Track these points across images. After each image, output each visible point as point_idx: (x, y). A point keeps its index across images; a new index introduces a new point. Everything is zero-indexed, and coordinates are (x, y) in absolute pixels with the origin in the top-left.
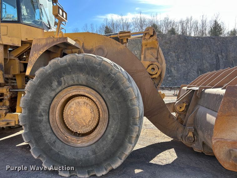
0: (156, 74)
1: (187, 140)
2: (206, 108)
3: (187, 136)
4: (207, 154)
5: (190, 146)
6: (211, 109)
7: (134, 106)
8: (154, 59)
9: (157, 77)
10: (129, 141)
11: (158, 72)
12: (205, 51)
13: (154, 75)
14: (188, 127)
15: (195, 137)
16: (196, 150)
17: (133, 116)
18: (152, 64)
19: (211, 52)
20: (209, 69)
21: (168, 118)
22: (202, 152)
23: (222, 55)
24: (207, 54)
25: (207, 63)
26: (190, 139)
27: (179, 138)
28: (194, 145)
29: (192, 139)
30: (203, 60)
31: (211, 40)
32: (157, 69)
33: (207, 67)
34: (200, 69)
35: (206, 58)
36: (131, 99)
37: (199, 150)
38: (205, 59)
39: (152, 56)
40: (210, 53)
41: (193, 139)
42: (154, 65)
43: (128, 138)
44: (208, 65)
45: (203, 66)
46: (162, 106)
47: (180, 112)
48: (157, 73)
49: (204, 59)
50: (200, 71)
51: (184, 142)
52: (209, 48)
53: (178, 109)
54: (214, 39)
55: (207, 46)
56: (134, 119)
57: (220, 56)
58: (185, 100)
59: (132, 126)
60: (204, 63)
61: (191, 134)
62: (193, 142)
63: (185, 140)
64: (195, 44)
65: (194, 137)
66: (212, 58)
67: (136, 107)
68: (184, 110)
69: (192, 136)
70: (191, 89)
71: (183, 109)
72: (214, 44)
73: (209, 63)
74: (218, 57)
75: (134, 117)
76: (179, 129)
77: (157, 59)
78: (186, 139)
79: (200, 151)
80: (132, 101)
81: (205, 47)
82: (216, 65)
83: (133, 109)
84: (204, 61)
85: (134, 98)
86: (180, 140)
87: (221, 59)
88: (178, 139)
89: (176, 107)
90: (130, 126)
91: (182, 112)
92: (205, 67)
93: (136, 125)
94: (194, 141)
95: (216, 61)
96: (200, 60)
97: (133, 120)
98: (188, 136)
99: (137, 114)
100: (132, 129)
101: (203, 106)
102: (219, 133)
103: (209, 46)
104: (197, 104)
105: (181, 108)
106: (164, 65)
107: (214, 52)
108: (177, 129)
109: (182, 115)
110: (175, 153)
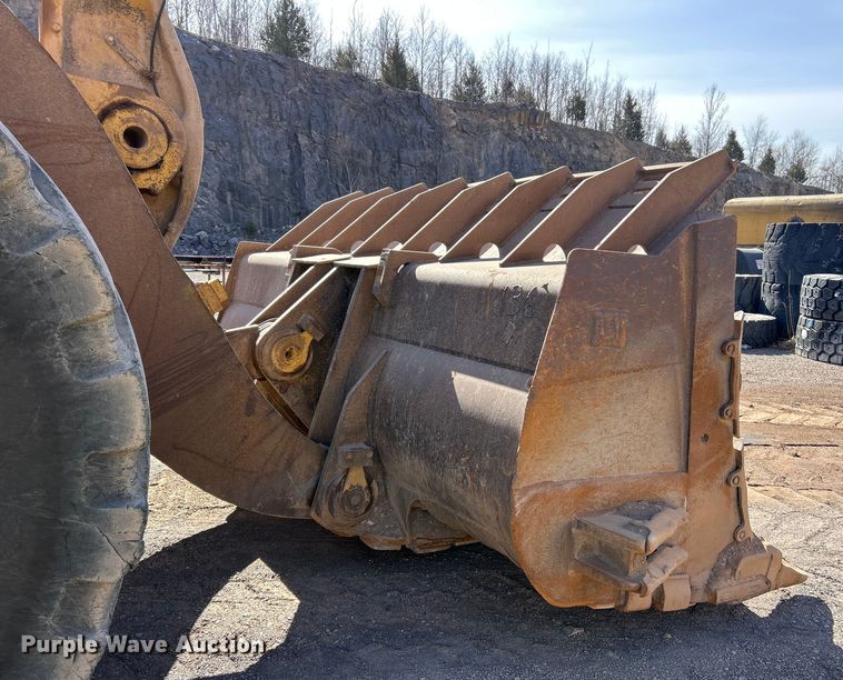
0: (157, 166)
1: (343, 507)
2: (436, 349)
3: (339, 488)
4: (422, 552)
5: (350, 533)
6: (470, 357)
7: (101, 372)
8: (131, 74)
9: (160, 187)
10: (62, 617)
11: (167, 159)
12: (248, 111)
13: (143, 170)
14: (342, 444)
15: (374, 485)
16: (380, 543)
17: (96, 446)
18: (126, 105)
19: (271, 117)
20: (267, 187)
21: (243, 411)
22: (403, 547)
23: (310, 137)
24: (257, 126)
25: (256, 162)
26: (355, 500)
27: (297, 506)
28: (370, 523)
29: (362, 499)
30: (241, 147)
31: (272, 67)
32: (163, 139)
33: (258, 179)
34: (230, 183)
35: (255, 141)
36: (71, 321)
37: (390, 543)
38: (249, 143)
39: (114, 56)
40: (268, 122)
41: (367, 499)
42: (139, 111)
43: (57, 605)
44: (261, 170)
45: (243, 174)
46: (208, 351)
47: (285, 374)
48: (162, 161)
49: (245, 143)
50: (232, 190)
51: (324, 519)
52: (263, 103)
53: (275, 362)
54: (279, 64)
55: (254, 90)
56: (103, 461)
57: (303, 140)
58: (306, 317)
59: (86, 515)
60: (249, 162)
61: (357, 478)
62: (366, 510)
63: (331, 510)
64: (209, 72)
65: (370, 488)
66: (277, 142)
67: (115, 377)
68: (305, 364)
69: (364, 484)
70: (331, 265)
71: (300, 358)
72: (282, 86)
73: (265, 162)
74: (297, 142)
75: (106, 450)
76: (296, 464)
77: (150, 77)
78: (336, 507)
79: (395, 543)
80: (86, 337)
81: (249, 92)
82: (292, 174)
83: (92, 396)
84: (246, 153)
85: (97, 311)
86: (300, 516)
87: (305, 154)
88: (292, 511)
89: (266, 350)
90: (75, 518)
91: (292, 374)
92: (250, 175)
93: (119, 498)
94: (369, 507)
95: (292, 158)
96: (233, 147)
97: (95, 469)
98: (347, 487)
99: (125, 429)
100: (87, 535)
101: (417, 344)
102: (537, 460)
103: (264, 94)
104: (370, 333)
105: (288, 355)
106: (195, 122)
107: (282, 119)
108: (289, 465)
109: (291, 390)
110: (279, 583)
